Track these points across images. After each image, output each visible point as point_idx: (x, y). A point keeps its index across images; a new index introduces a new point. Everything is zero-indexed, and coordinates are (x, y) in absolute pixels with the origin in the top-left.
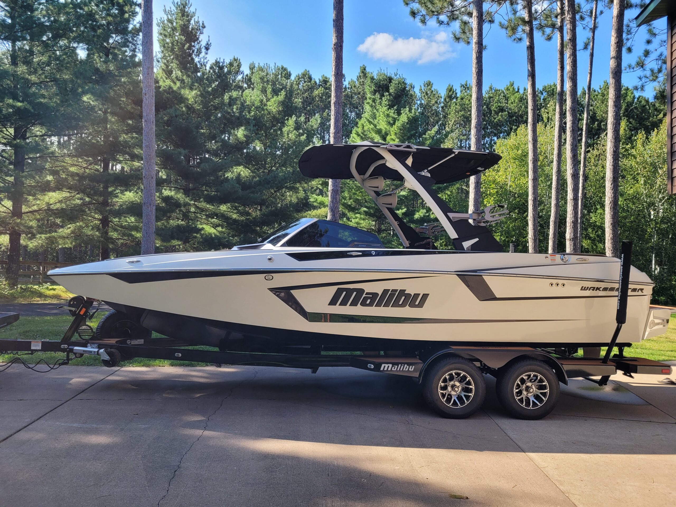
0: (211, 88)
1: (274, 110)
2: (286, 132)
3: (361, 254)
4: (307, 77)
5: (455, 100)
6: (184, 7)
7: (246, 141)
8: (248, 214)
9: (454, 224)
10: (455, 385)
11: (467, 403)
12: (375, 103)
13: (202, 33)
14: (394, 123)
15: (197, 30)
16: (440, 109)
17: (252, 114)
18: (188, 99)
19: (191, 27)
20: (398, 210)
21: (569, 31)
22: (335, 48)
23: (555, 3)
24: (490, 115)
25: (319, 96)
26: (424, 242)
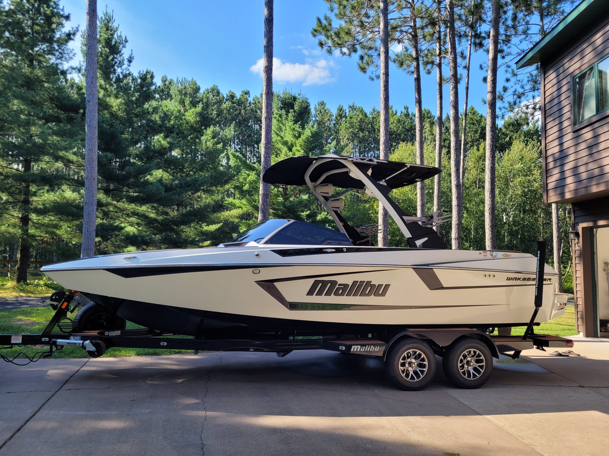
0: (135, 98)
1: (192, 120)
2: (204, 141)
3: (334, 250)
4: (216, 91)
5: (344, 119)
6: (108, 22)
7: (169, 147)
8: (167, 214)
9: (409, 226)
10: (412, 362)
11: (422, 376)
12: (281, 118)
13: (124, 47)
14: (299, 136)
15: (120, 44)
16: (332, 125)
17: (172, 122)
18: (112, 107)
19: (114, 40)
20: (303, 212)
21: (452, 68)
22: (266, 71)
23: (435, 44)
24: (374, 132)
25: (227, 109)
26: (364, 241)
